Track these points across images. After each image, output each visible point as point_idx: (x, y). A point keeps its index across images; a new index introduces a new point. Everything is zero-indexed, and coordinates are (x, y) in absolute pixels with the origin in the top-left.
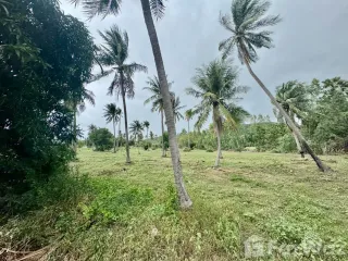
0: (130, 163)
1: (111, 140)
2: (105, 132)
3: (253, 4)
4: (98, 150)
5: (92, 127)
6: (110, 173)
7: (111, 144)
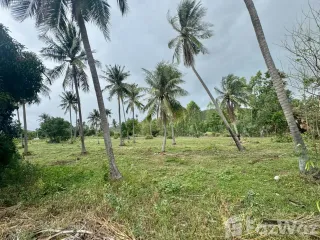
1: (68, 130)
2: (61, 122)
4: (52, 141)
5: (45, 117)
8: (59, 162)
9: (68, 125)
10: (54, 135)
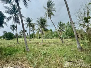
0: (18, 43)
2: (10, 34)
3: (52, 3)
6: (11, 46)
7: (13, 37)
8: (9, 46)
9: (13, 34)
10: (8, 38)
